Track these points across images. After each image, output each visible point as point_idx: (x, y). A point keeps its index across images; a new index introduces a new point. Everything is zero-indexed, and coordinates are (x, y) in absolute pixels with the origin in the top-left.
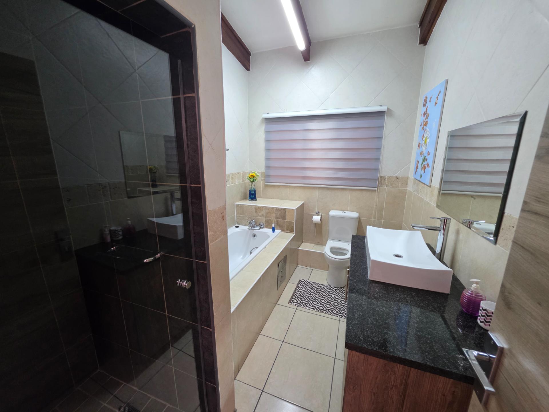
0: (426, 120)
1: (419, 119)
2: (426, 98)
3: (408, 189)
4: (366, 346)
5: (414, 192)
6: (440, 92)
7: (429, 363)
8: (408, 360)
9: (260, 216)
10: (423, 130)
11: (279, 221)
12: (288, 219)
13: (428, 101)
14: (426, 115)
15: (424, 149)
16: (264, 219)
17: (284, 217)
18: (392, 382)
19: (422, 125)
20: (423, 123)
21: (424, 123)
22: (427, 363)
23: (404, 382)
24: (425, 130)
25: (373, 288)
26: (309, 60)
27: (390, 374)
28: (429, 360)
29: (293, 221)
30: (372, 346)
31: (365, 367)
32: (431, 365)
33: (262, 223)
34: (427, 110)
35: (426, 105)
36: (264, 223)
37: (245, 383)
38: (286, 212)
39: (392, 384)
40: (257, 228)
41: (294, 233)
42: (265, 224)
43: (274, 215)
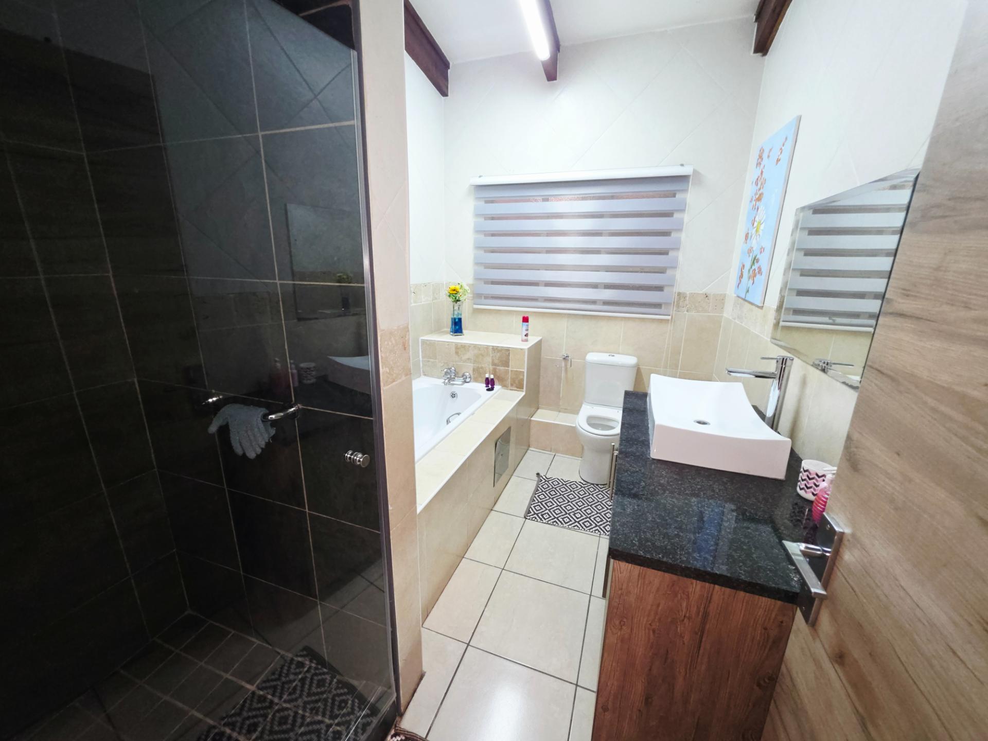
0: (760, 192)
1: (749, 190)
2: (762, 151)
3: (725, 315)
4: (643, 552)
5: (735, 319)
6: (786, 139)
7: (743, 577)
8: (710, 572)
9: (465, 361)
10: (755, 208)
11: (497, 370)
12: (513, 366)
13: (765, 156)
14: (760, 182)
15: (754, 243)
16: (470, 366)
17: (506, 363)
18: (682, 611)
19: (753, 201)
20: (754, 197)
21: (757, 197)
22: (740, 576)
23: (702, 609)
24: (758, 209)
25: (659, 471)
26: (556, 79)
27: (681, 598)
28: (743, 573)
29: (523, 370)
30: (652, 554)
31: (640, 587)
32: (746, 579)
33: (468, 374)
34: (762, 172)
35: (761, 164)
36: (471, 374)
37: (438, 633)
38: (511, 354)
39: (684, 613)
40: (459, 381)
41: (523, 391)
42: (474, 374)
43: (489, 359)
